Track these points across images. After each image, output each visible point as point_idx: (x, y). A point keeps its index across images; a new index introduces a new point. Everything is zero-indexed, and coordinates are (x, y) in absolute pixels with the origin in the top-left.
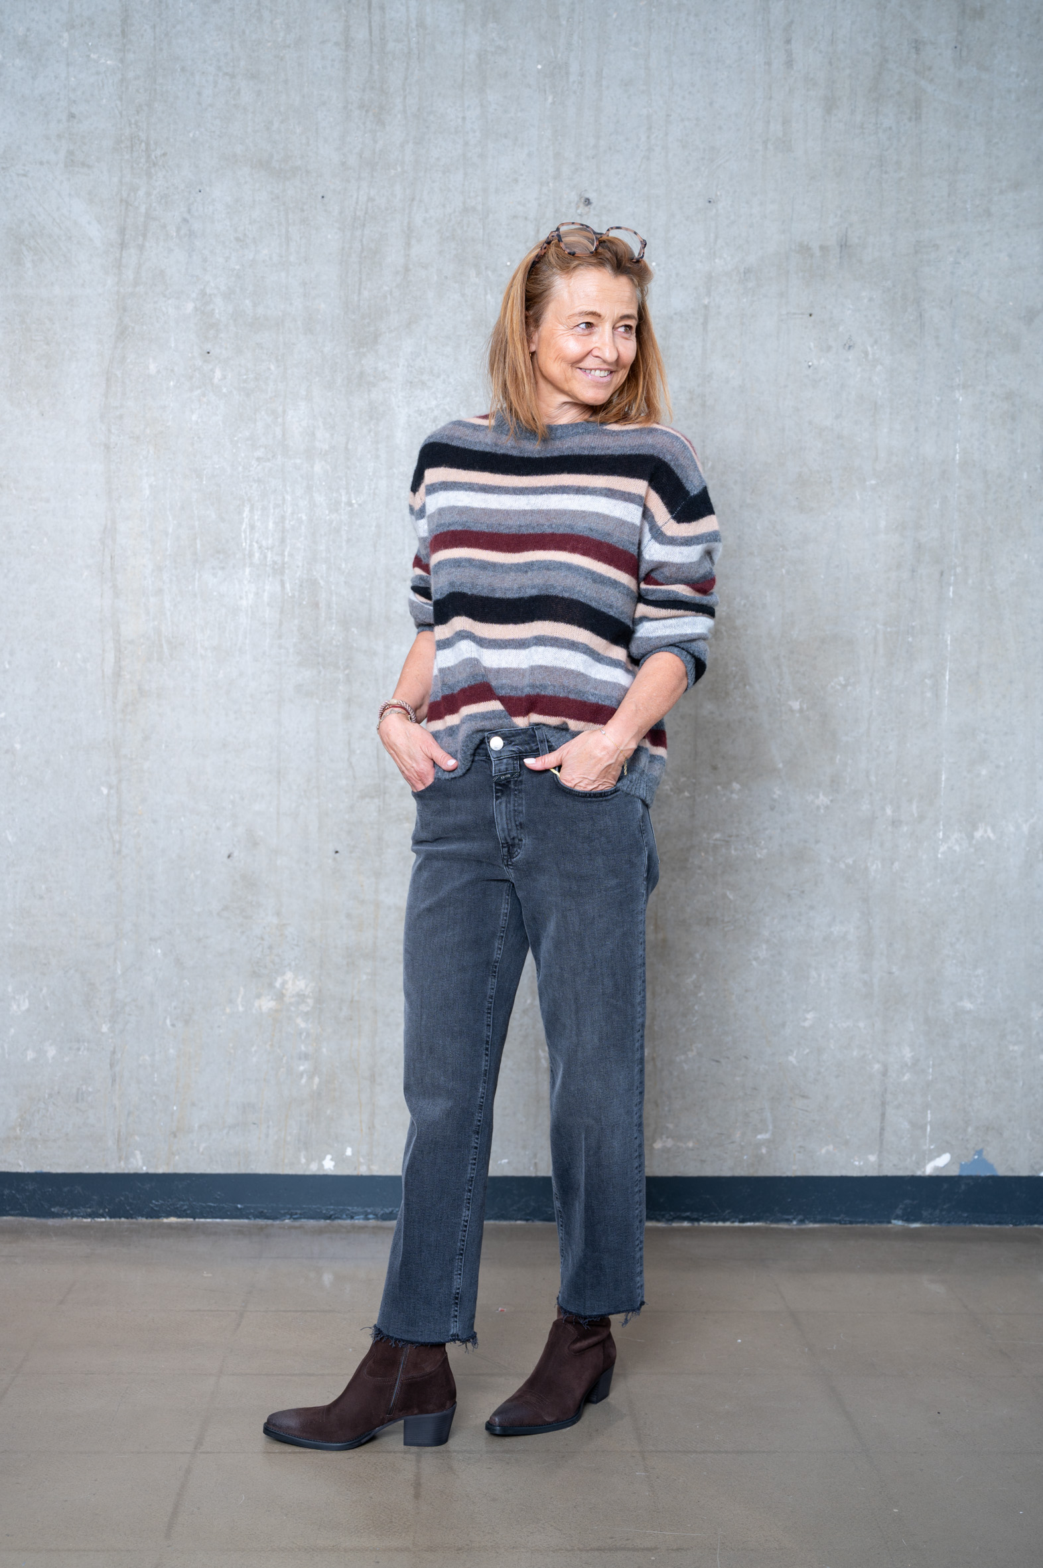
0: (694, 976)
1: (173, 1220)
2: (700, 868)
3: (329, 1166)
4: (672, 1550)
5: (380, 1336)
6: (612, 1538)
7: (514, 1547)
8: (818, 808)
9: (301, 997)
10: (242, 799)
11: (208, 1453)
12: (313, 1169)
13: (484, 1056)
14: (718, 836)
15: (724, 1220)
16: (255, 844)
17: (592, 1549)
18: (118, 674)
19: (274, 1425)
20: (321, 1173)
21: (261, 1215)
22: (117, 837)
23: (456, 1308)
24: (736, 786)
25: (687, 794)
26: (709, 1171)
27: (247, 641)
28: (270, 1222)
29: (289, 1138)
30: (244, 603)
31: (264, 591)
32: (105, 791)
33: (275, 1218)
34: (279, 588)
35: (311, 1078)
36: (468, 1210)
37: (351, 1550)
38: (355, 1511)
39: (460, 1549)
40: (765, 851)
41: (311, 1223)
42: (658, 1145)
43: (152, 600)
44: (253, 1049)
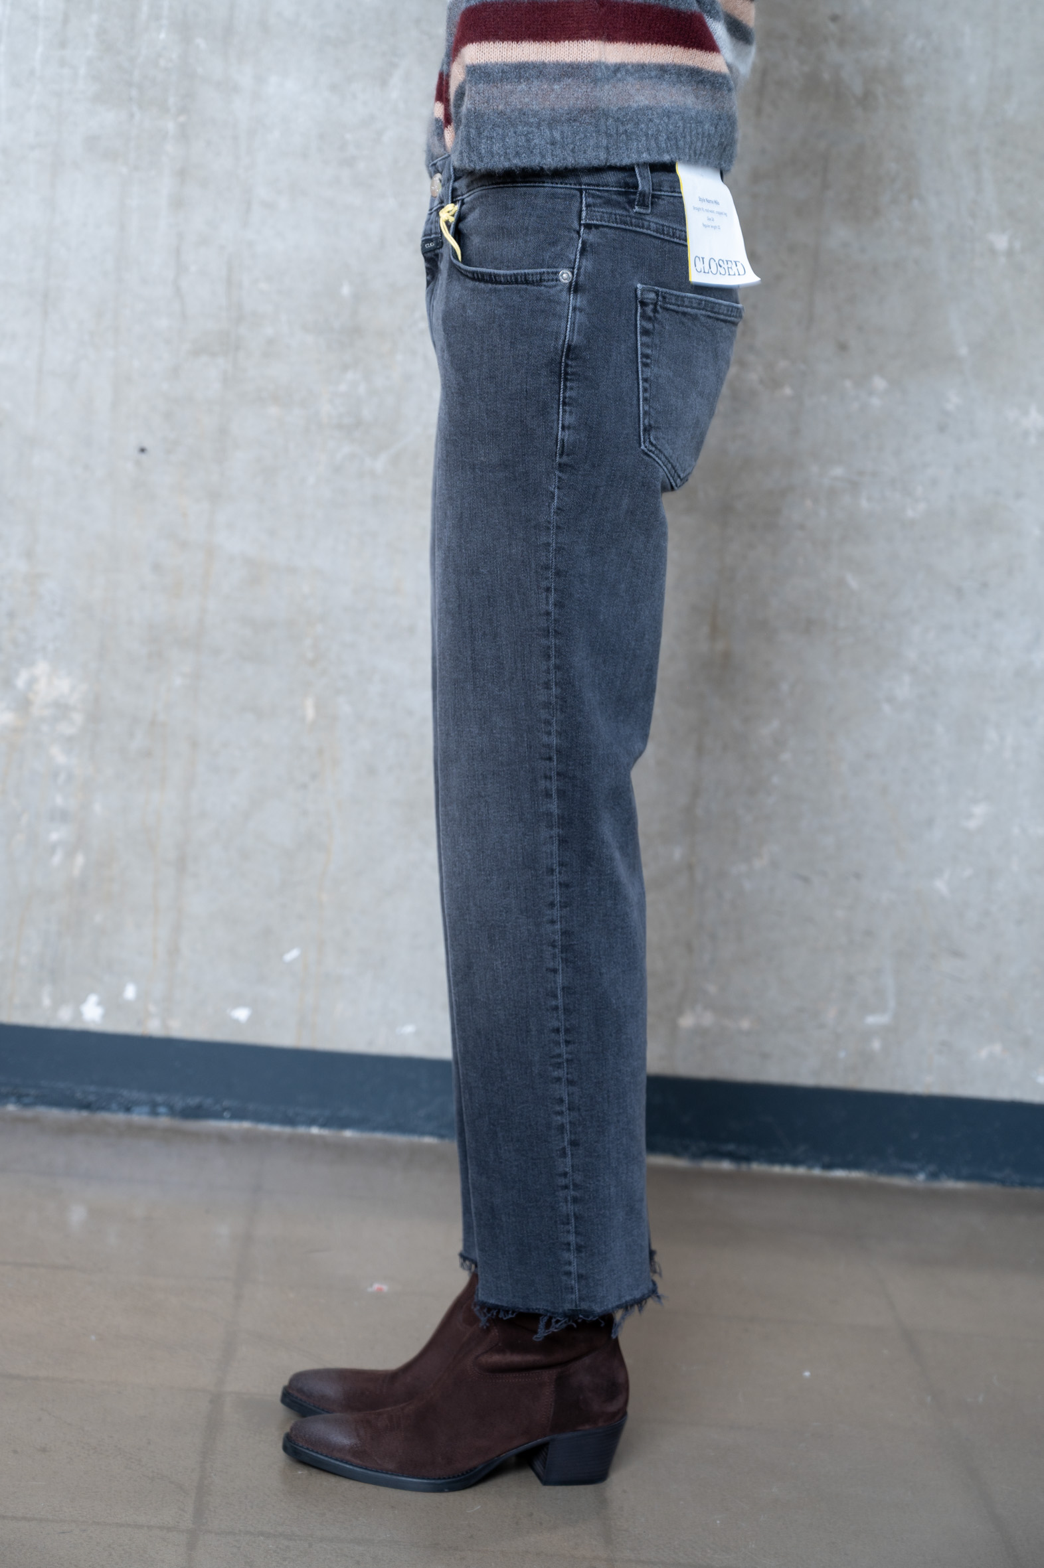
0: (776, 724)
2: (802, 527)
3: (92, 1014)
8: (1026, 434)
9: (61, 708)
12: (62, 1018)
14: (838, 471)
15: (795, 1163)
20: (77, 1026)
26: (774, 1074)
29: (23, 960)
35: (70, 855)
41: (55, 1114)
42: (686, 1021)
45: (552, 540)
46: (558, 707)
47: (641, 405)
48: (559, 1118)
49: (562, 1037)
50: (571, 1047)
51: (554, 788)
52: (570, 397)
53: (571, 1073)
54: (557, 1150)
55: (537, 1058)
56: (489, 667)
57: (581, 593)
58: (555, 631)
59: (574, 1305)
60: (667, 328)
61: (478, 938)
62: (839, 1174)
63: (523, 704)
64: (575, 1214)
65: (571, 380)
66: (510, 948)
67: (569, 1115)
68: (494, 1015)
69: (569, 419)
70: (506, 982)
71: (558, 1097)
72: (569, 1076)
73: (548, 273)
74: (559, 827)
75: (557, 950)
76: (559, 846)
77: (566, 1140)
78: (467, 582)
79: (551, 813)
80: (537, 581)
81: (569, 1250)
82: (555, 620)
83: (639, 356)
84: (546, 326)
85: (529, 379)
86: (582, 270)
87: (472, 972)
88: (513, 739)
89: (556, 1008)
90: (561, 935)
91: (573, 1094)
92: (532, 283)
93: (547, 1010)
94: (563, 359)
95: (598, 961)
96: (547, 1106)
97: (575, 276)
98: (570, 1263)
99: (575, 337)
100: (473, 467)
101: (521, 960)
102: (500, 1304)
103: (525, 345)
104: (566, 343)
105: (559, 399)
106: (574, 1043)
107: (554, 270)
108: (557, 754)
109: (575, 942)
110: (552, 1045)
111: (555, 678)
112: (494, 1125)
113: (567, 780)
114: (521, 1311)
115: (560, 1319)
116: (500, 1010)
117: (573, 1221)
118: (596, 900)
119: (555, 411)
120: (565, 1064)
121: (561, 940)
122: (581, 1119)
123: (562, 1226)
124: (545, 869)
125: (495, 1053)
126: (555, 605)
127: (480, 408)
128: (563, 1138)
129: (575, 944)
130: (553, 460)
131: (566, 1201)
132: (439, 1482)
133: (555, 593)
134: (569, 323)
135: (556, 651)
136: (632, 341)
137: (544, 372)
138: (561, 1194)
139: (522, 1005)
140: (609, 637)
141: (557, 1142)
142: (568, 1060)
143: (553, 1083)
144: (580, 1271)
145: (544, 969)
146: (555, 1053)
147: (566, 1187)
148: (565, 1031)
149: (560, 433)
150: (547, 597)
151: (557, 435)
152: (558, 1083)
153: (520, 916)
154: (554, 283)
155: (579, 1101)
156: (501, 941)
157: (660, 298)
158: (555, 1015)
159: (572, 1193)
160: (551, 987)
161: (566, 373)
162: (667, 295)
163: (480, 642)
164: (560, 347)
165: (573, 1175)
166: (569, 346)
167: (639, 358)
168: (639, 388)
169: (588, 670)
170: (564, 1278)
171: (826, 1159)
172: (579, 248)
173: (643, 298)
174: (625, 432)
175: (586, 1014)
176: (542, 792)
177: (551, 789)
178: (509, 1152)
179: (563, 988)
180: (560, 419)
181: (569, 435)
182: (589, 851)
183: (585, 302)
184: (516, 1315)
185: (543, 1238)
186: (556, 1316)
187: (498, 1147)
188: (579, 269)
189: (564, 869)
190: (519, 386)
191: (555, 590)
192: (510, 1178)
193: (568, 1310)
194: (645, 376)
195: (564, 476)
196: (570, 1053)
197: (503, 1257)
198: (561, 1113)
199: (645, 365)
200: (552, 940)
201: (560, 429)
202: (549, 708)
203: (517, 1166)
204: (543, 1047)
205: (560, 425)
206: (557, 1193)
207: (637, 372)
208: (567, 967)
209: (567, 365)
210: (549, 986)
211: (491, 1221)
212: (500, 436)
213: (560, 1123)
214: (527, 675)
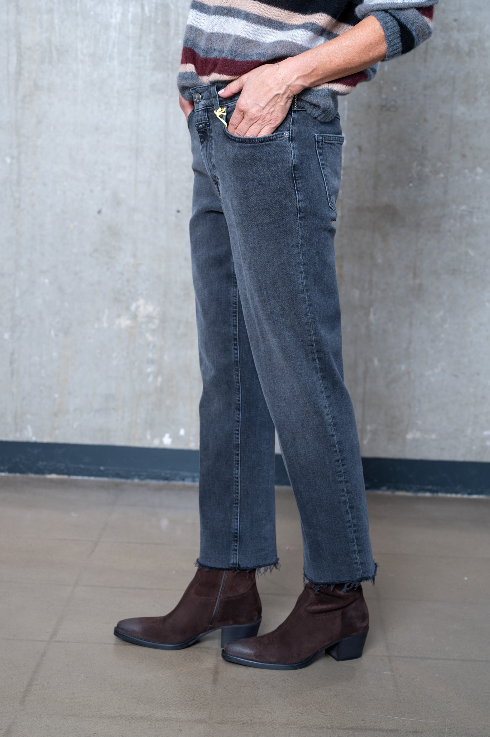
0: (442, 313)
1: (54, 476)
2: (450, 231)
3: (167, 442)
4: (410, 732)
5: (201, 566)
6: (363, 720)
7: (287, 724)
9: (150, 318)
10: (109, 169)
11: (60, 642)
12: (155, 444)
13: (233, 350)
14: (464, 207)
15: (456, 493)
16: (118, 204)
17: (347, 729)
18: (19, 73)
19: (122, 629)
20: (161, 446)
21: (118, 475)
22: (17, 195)
23: (236, 544)
24: (479, 170)
25: (442, 175)
26: (446, 457)
27: (115, 50)
28: (123, 480)
29: (139, 421)
30: (114, 21)
31: (129, 12)
32: (8, 160)
33: (127, 477)
34: (139, 10)
35: (156, 377)
36: (238, 469)
37: (161, 720)
38: (167, 691)
39: (245, 723)
41: (154, 482)
42: (409, 436)
43: (45, 17)
44: (115, 355)
45: (300, 250)
46: (313, 322)
47: (326, 186)
48: (343, 498)
49: (340, 463)
50: (345, 467)
51: (316, 357)
52: (299, 187)
53: (346, 478)
54: (345, 512)
55: (330, 474)
56: (279, 311)
57: (314, 271)
58: (306, 290)
59: (361, 576)
60: (327, 151)
61: (297, 426)
62: (475, 497)
63: (297, 324)
64: (356, 538)
65: (298, 180)
66: (312, 429)
67: (348, 496)
68: (309, 458)
69: (301, 197)
70: (312, 443)
71: (342, 489)
72: (345, 479)
73: (279, 134)
74: (321, 372)
75: (332, 426)
76: (322, 380)
77: (348, 507)
78: (262, 276)
79: (316, 367)
80: (296, 270)
81: (355, 553)
82: (306, 285)
83: (321, 165)
84: (283, 158)
85: (279, 183)
86: (293, 131)
87: (296, 441)
88: (295, 339)
89: (336, 451)
90: (332, 419)
91: (348, 486)
92: (273, 140)
93: (332, 453)
94: (293, 171)
95: (347, 426)
96: (337, 494)
97: (291, 134)
98: (356, 559)
99: (296, 161)
100: (257, 225)
101: (317, 433)
102: (326, 582)
103: (275, 168)
104: (293, 164)
105: (295, 189)
106: (346, 465)
107: (281, 132)
108: (315, 343)
109: (338, 421)
110: (336, 467)
111: (310, 310)
112: (314, 506)
113: (321, 353)
114: (337, 583)
115: (355, 583)
116: (311, 455)
117: (355, 540)
118: (341, 400)
119: (294, 195)
120: (343, 474)
121: (333, 421)
122: (353, 496)
123: (351, 544)
124: (320, 392)
125: (311, 475)
126: (305, 278)
127: (256, 199)
128: (346, 506)
129: (338, 422)
130: (296, 216)
131: (351, 532)
132: (295, 665)
133: (304, 273)
134: (293, 155)
135: (308, 298)
136: (317, 159)
137: (286, 178)
138: (349, 530)
139: (321, 452)
140: (330, 287)
141: (344, 508)
142: (344, 473)
143: (339, 484)
144: (361, 561)
145: (328, 436)
146: (338, 471)
147: (350, 527)
148: (341, 460)
149: (298, 204)
150: (301, 276)
151: (297, 205)
152: (341, 483)
153: (314, 415)
154: (282, 138)
155: (351, 489)
156: (307, 426)
157: (324, 138)
158: (336, 454)
159: (353, 528)
160: (333, 443)
161: (295, 177)
162: (326, 137)
163: (273, 300)
164: (291, 166)
165: (352, 521)
166: (294, 165)
167: (321, 166)
168: (323, 179)
169: (323, 303)
170: (355, 565)
171: (469, 491)
172: (291, 121)
173: (318, 140)
174: (323, 199)
175: (348, 450)
176: (311, 359)
177: (315, 358)
178: (323, 517)
179: (338, 442)
180: (297, 198)
181: (302, 204)
182: (336, 380)
183: (297, 145)
184: (335, 586)
185: (343, 550)
186: (354, 582)
187: (317, 515)
188: (292, 130)
189: (326, 390)
190: (275, 187)
191: (304, 272)
192: (324, 527)
193: (359, 578)
194: (324, 174)
195: (302, 222)
196: (345, 469)
197: (325, 562)
198: (344, 496)
199: (323, 168)
200: (329, 423)
201: (298, 202)
202: (308, 324)
203: (327, 522)
204: (332, 469)
205: (298, 201)
206: (347, 530)
207: (321, 172)
208: (337, 432)
209: (295, 174)
210: (331, 443)
211: (318, 548)
212: (269, 209)
213: (344, 500)
214: (296, 312)
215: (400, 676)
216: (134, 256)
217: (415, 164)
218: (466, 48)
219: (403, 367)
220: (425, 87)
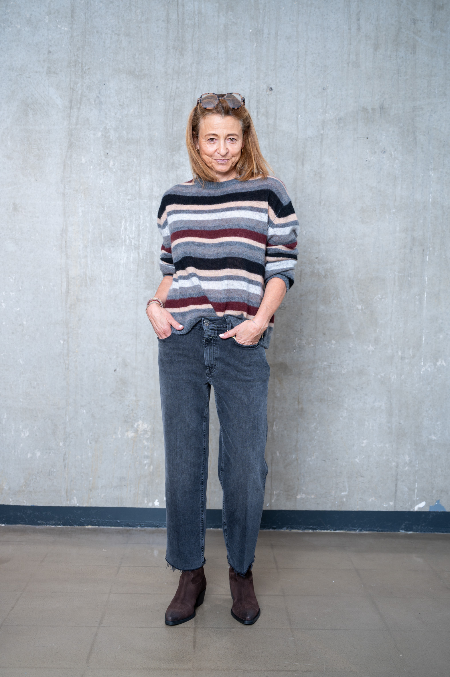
0: (315, 424)
1: (90, 527)
2: (318, 377)
3: (157, 504)
4: (304, 671)
6: (278, 666)
7: (236, 669)
8: (369, 351)
9: (145, 431)
10: (121, 346)
11: (105, 627)
12: (150, 506)
14: (325, 363)
15: (327, 529)
16: (126, 365)
17: (269, 671)
18: (68, 292)
20: (153, 507)
21: (128, 525)
22: (67, 362)
24: (333, 342)
25: (312, 345)
26: (320, 508)
27: (123, 278)
28: (131, 528)
29: (140, 492)
30: (122, 261)
31: (131, 256)
32: (62, 342)
33: (133, 526)
34: (137, 255)
35: (149, 466)
37: (166, 669)
38: (168, 653)
39: (212, 670)
40: (346, 370)
41: (149, 529)
42: (299, 497)
43: (83, 260)
44: (125, 454)
215: (298, 640)
216: (136, 396)
217: (297, 339)
218: (323, 274)
219: (294, 456)
220: (301, 296)
